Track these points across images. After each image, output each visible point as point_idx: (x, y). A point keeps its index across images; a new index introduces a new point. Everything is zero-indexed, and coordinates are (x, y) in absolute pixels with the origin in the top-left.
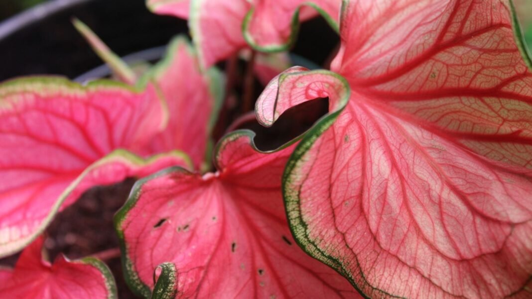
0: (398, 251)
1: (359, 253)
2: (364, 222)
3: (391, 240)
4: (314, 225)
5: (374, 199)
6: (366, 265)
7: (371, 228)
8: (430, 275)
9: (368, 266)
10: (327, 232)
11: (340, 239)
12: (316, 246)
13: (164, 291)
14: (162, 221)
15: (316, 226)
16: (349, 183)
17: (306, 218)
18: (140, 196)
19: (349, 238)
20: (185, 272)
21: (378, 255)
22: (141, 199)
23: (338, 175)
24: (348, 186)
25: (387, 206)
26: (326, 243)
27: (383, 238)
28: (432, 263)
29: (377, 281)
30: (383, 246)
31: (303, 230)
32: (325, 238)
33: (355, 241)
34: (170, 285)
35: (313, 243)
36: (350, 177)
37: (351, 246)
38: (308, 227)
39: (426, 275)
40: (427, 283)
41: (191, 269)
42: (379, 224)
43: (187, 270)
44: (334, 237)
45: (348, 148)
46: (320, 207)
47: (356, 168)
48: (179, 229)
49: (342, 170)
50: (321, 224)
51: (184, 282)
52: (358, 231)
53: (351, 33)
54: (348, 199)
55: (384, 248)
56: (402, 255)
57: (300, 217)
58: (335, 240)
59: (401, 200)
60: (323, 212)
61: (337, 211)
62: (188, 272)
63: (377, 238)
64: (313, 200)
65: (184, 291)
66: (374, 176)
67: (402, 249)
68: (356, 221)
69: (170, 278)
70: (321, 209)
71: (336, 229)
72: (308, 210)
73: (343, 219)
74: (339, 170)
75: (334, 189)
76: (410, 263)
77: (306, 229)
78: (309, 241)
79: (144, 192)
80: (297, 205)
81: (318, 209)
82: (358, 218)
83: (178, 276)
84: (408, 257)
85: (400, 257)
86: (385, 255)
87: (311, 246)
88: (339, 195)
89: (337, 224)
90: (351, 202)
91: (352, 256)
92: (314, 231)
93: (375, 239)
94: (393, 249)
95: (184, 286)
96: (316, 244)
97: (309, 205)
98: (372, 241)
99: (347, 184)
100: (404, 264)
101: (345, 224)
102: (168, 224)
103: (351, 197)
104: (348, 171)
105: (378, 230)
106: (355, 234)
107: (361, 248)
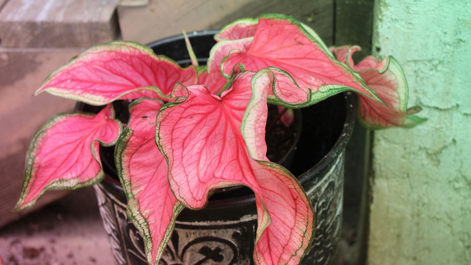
0: (186, 167)
1: (175, 160)
2: (182, 150)
3: (187, 162)
4: (163, 140)
5: (191, 145)
6: (175, 165)
7: (183, 154)
8: (190, 181)
9: (175, 166)
10: (168, 145)
11: (171, 151)
12: (162, 148)
13: (123, 138)
14: (146, 117)
15: (164, 140)
16: (182, 133)
17: (160, 135)
18: (140, 103)
19: (175, 152)
20: (136, 136)
21: (180, 164)
22: (140, 104)
23: (179, 128)
24: (181, 134)
25: (192, 150)
26: (166, 149)
27: (185, 160)
28: (193, 178)
29: (174, 173)
30: (183, 162)
31: (159, 139)
32: (166, 147)
33: (176, 155)
34: (127, 137)
35: (161, 147)
36: (184, 131)
37: (174, 156)
38: (161, 139)
39: (189, 180)
40: (187, 183)
41: (140, 137)
42: (186, 154)
43: (138, 136)
44: (170, 149)
45: (190, 121)
46: (167, 134)
47: (188, 129)
48: (150, 123)
49: (181, 127)
50: (166, 141)
51: (134, 140)
52: (178, 152)
53: (240, 86)
54: (179, 138)
55: (183, 163)
56: (187, 169)
57: (159, 134)
58: (170, 150)
59: (200, 151)
60: (168, 137)
61: (173, 140)
62: (138, 137)
63: (183, 159)
64: (165, 130)
65: (132, 143)
66: (197, 137)
67: (188, 167)
68: (180, 148)
69: (127, 134)
70: (167, 136)
71: (172, 146)
72: (162, 133)
73: (175, 144)
74: (180, 126)
75: (175, 131)
76: (187, 173)
77: (160, 139)
78: (160, 145)
79: (143, 102)
80: (158, 129)
81: (166, 135)
82: (181, 147)
83: (132, 136)
84: (188, 171)
85: (185, 169)
86: (182, 166)
87: (160, 147)
88: (176, 135)
89: (172, 145)
90: (180, 140)
91: (173, 159)
92: (163, 142)
93: (182, 158)
94: (185, 165)
95: (133, 141)
96: (162, 147)
97: (163, 131)
98: (181, 158)
99: (181, 132)
100: (185, 172)
101: (175, 147)
102: (147, 119)
103: (181, 138)
104: (184, 128)
105: (184, 156)
106: (177, 152)
107: (176, 159)
